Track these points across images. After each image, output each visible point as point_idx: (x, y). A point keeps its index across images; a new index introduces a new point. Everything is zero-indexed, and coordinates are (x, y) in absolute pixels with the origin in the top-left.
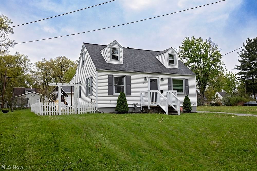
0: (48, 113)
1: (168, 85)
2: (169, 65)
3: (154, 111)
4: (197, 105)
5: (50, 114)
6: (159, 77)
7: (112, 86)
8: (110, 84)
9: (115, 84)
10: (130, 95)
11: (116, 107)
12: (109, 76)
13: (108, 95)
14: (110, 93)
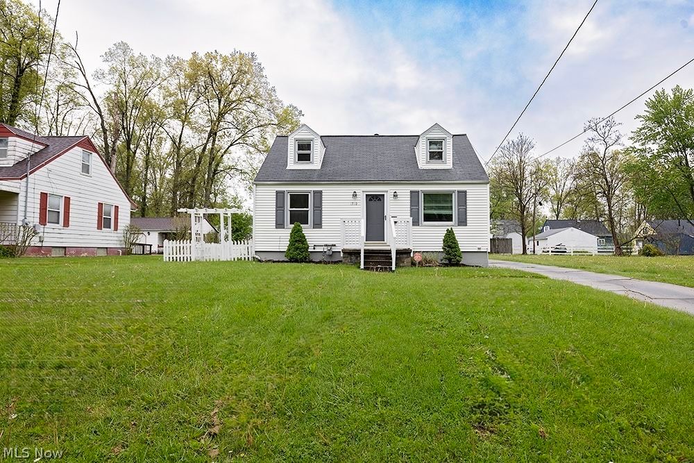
0: (175, 258)
1: (411, 205)
2: (428, 163)
3: (351, 259)
4: (489, 251)
5: (178, 260)
6: (387, 190)
7: (284, 210)
8: (280, 207)
9: (291, 208)
10: (321, 228)
11: (285, 250)
12: (277, 192)
13: (276, 228)
14: (280, 225)
